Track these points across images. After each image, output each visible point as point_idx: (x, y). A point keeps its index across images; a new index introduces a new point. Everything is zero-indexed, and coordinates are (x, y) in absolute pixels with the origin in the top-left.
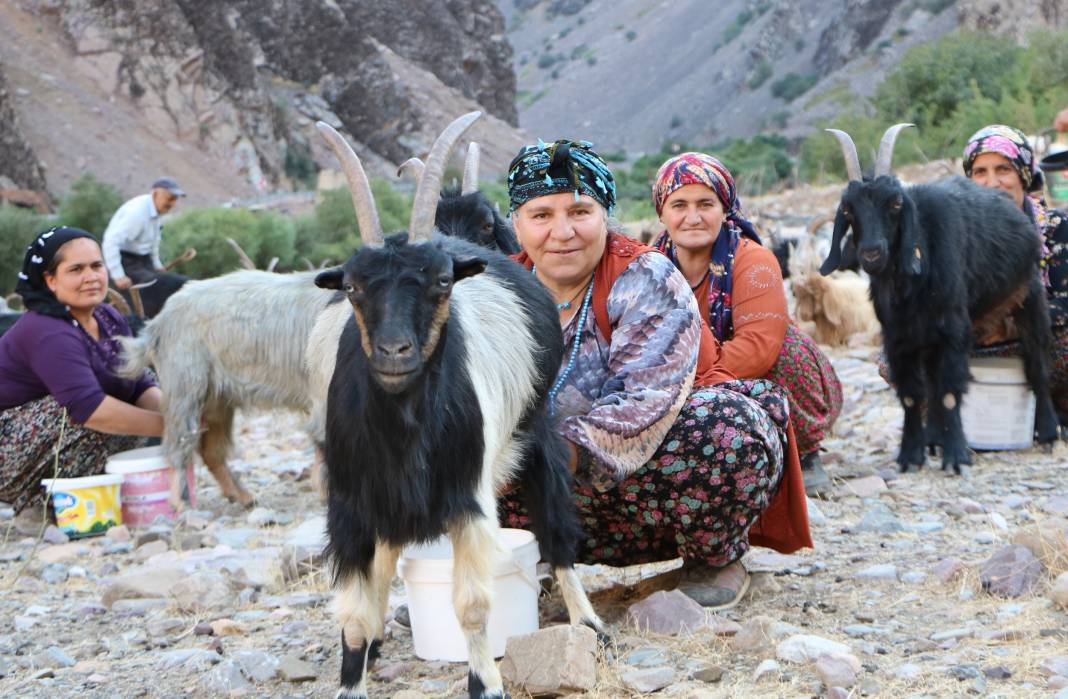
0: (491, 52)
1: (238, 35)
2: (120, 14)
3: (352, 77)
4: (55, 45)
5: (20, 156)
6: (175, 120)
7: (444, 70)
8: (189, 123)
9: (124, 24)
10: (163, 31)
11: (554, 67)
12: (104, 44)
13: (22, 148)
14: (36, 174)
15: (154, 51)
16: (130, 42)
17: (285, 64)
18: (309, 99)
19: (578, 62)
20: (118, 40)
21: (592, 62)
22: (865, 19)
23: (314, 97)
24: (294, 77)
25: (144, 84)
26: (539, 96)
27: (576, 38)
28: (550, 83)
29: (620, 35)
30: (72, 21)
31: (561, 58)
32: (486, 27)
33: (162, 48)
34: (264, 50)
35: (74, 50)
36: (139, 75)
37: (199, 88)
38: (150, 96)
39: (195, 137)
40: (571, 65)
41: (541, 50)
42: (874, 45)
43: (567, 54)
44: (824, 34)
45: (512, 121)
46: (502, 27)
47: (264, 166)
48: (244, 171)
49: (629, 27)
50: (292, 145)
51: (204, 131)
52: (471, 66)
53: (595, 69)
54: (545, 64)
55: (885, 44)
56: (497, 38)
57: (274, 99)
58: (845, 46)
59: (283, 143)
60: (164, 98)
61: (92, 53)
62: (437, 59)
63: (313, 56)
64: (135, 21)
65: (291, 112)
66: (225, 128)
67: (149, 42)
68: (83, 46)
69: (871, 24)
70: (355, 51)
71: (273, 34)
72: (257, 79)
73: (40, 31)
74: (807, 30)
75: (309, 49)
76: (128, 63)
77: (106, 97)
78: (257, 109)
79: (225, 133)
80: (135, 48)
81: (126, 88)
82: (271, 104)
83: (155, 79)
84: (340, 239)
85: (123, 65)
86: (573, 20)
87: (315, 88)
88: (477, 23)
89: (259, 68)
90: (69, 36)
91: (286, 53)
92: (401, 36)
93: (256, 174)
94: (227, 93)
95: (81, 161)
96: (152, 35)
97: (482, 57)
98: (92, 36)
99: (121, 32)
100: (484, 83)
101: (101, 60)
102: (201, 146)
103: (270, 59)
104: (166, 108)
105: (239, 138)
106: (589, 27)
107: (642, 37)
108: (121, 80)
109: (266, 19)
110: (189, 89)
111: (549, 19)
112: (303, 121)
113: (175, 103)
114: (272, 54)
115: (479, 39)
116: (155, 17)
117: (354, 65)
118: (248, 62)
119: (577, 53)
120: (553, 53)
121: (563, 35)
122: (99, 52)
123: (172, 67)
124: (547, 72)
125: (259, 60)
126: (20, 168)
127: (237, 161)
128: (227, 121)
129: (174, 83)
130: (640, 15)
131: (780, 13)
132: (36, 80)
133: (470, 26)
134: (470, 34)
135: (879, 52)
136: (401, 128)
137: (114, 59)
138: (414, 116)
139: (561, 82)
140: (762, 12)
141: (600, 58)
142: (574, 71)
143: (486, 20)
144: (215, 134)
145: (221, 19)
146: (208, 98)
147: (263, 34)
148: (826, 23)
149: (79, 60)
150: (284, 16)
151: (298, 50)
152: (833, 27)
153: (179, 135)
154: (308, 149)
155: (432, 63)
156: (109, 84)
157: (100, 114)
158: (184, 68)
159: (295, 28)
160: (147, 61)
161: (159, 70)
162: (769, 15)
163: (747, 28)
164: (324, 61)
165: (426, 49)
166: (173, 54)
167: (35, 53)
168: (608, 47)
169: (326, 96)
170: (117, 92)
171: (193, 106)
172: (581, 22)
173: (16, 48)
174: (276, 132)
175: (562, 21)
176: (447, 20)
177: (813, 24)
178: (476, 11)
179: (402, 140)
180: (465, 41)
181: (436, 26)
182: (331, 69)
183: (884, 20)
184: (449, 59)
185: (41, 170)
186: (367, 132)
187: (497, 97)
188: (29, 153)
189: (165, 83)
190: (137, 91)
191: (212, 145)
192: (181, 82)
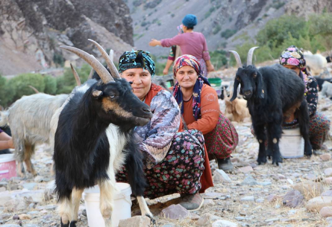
0: (125, 20)
1: (37, 13)
3: (77, 29)
6: (15, 42)
7: (109, 26)
8: (20, 44)
10: (11, 12)
11: (147, 26)
15: (8, 19)
17: (54, 24)
18: (62, 36)
19: (155, 24)
21: (159, 25)
22: (253, 11)
23: (64, 35)
24: (57, 28)
25: (4, 30)
26: (141, 36)
27: (154, 16)
28: (145, 32)
29: (169, 15)
31: (149, 23)
32: (123, 12)
33: (11, 18)
34: (46, 19)
36: (2, 27)
37: (24, 32)
38: (6, 34)
39: (22, 48)
40: (152, 25)
41: (142, 20)
42: (256, 19)
43: (151, 21)
44: (239, 16)
45: (132, 44)
46: (129, 12)
47: (46, 59)
48: (39, 60)
49: (172, 13)
50: (56, 52)
51: (25, 47)
52: (118, 25)
53: (160, 27)
54: (143, 25)
55: (260, 19)
56: (127, 16)
57: (50, 36)
58: (246, 20)
59: (53, 51)
60: (11, 35)
62: (106, 23)
63: (63, 21)
65: (56, 41)
66: (33, 46)
67: (6, 16)
69: (255, 12)
70: (78, 20)
71: (49, 13)
72: (44, 29)
74: (233, 14)
75: (62, 19)
78: (44, 39)
79: (33, 48)
82: (48, 38)
83: (8, 28)
86: (153, 10)
87: (64, 32)
88: (120, 10)
89: (45, 25)
91: (54, 20)
92: (94, 15)
93: (43, 61)
94: (33, 33)
96: (7, 13)
97: (122, 22)
100: (122, 31)
102: (24, 52)
103: (48, 22)
104: (12, 38)
105: (37, 49)
106: (159, 12)
107: (177, 16)
109: (47, 8)
110: (20, 32)
111: (145, 10)
112: (60, 43)
113: (15, 36)
114: (49, 20)
115: (121, 16)
116: (8, 7)
117: (78, 25)
118: (41, 23)
119: (154, 21)
120: (146, 21)
121: (150, 15)
123: (14, 24)
124: (144, 28)
125: (45, 22)
127: (37, 57)
128: (33, 43)
129: (15, 30)
130: (176, 8)
131: (224, 8)
133: (118, 12)
134: (118, 14)
136: (94, 46)
139: (149, 31)
140: (218, 8)
141: (162, 23)
142: (153, 27)
143: (123, 9)
144: (29, 48)
145: (32, 8)
146: (27, 35)
147: (46, 13)
148: (240, 12)
150: (53, 7)
151: (58, 19)
152: (242, 13)
153: (17, 48)
154: (61, 53)
155: (104, 24)
158: (18, 25)
159: (58, 11)
160: (5, 22)
161: (9, 25)
162: (220, 9)
163: (213, 13)
164: (67, 23)
165: (103, 19)
166: (14, 20)
168: (165, 19)
169: (68, 35)
171: (22, 38)
172: (156, 11)
174: (50, 47)
175: (149, 11)
176: (110, 9)
177: (235, 12)
178: (120, 7)
180: (116, 17)
181: (106, 11)
182: (70, 26)
183: (260, 11)
184: (110, 23)
187: (127, 36)
189: (12, 30)
190: (2, 32)
191: (28, 51)
192: (17, 30)
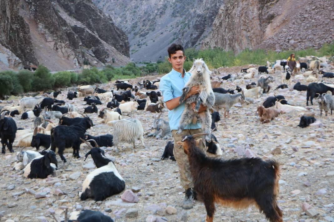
0: (125, 43)
1: (77, 39)
2: (55, 35)
3: (97, 48)
4: (43, 40)
5: (34, 59)
6: (63, 54)
7: (116, 46)
8: (66, 55)
9: (55, 37)
10: (62, 38)
11: (140, 46)
12: (52, 40)
13: (35, 58)
14: (37, 63)
15: (60, 42)
16: (56, 40)
17: (85, 45)
18: (89, 51)
19: (144, 45)
20: (54, 40)
21: (147, 45)
22: (193, 41)
23: (90, 51)
24: (87, 47)
25: (59, 48)
26: (137, 51)
27: (144, 41)
28: (139, 49)
29: (152, 41)
30: (46, 36)
31: (141, 44)
32: (125, 39)
33: (62, 41)
34: (82, 42)
35: (47, 41)
36: (57, 46)
37: (68, 49)
38: (59, 50)
39: (67, 57)
40: (143, 45)
41: (138, 43)
42: (195, 46)
43: (142, 44)
44: (187, 43)
45: (128, 56)
46: (128, 39)
47: (79, 63)
48: (75, 64)
49: (154, 40)
50: (85, 59)
51: (68, 56)
52: (121, 46)
53: (147, 47)
54: (138, 45)
55: (197, 46)
56: (126, 41)
57: (82, 50)
58: (190, 45)
59: (83, 59)
60: (62, 50)
61: (50, 42)
62: (115, 44)
63: (90, 44)
64: (57, 36)
65: (86, 53)
66: (72, 56)
67: (60, 40)
68: (48, 40)
69: (194, 42)
70: (98, 43)
71: (84, 39)
72: (79, 48)
73: (41, 37)
74: (184, 42)
75: (90, 42)
76: (56, 44)
77: (51, 50)
78: (79, 53)
79: (72, 57)
80: (57, 41)
81: (55, 48)
82: (82, 52)
83: (60, 47)
84: (86, 77)
85: (55, 44)
86: (144, 38)
87: (90, 49)
88: (123, 38)
89: (80, 45)
90: (46, 39)
91: (86, 43)
92: (109, 40)
93: (77, 64)
94: (73, 50)
95: (46, 61)
96: (60, 39)
97: (124, 44)
98: (50, 39)
99: (55, 38)
100: (124, 49)
101: (51, 43)
102: (68, 59)
103: (83, 44)
104: (62, 52)
105: (74, 58)
106: (147, 39)
107: (156, 41)
108: (54, 47)
109: (83, 37)
110: (66, 49)
111: (140, 37)
112: (88, 55)
113: (64, 51)
114: (83, 43)
115: (123, 41)
116: (61, 36)
117: (98, 45)
119: (144, 44)
120: (140, 43)
121: (142, 40)
122: (51, 42)
123: (63, 45)
124: (139, 47)
125: (81, 44)
126: (34, 62)
127: (74, 62)
128: (73, 55)
129: (64, 48)
130: (156, 38)
131: (179, 39)
132: (39, 46)
133: (122, 39)
134: (122, 40)
135: (195, 47)
136: (105, 57)
137: (53, 43)
138: (108, 55)
139: (141, 49)
140: (177, 38)
141: (148, 45)
142: (144, 47)
143: (125, 38)
144: (70, 57)
145: (74, 37)
146: (69, 50)
147: (82, 39)
148: (187, 41)
149: (47, 43)
150: (86, 36)
151: (88, 42)
152: (188, 42)
153: (64, 57)
154: (88, 60)
156: (52, 47)
157: (50, 53)
158: (65, 45)
159: (88, 38)
160: (59, 44)
161: (61, 45)
162: (178, 39)
163: (174, 41)
164: (92, 45)
165: (113, 43)
166: (64, 43)
167: (39, 41)
168: (150, 43)
169: (92, 51)
170: (54, 49)
171: (67, 52)
172: (145, 38)
173: (36, 40)
174: (82, 57)
175: (142, 38)
176: (118, 38)
177: (185, 41)
178: (123, 36)
179: (105, 59)
180: (121, 41)
181: (115, 39)
182: (93, 46)
183: (197, 41)
184: (118, 44)
185: (38, 62)
186: (99, 57)
187: (126, 52)
188: (36, 59)
189: (62, 48)
190: (57, 49)
191: (70, 59)
192: (65, 48)
